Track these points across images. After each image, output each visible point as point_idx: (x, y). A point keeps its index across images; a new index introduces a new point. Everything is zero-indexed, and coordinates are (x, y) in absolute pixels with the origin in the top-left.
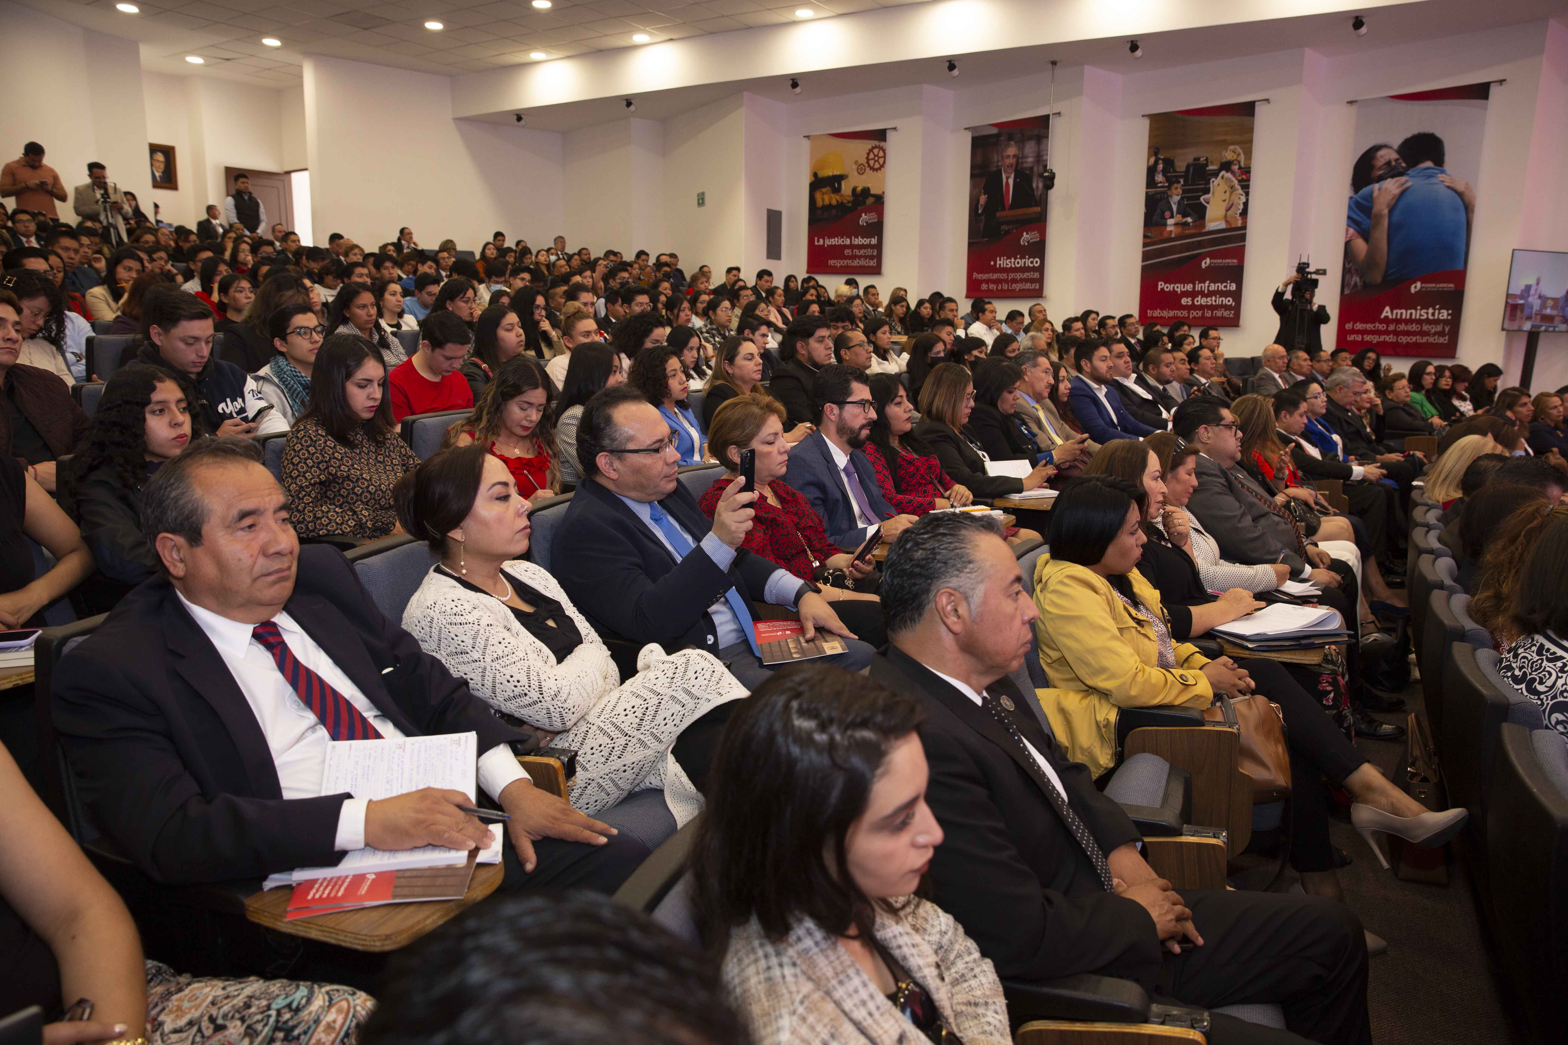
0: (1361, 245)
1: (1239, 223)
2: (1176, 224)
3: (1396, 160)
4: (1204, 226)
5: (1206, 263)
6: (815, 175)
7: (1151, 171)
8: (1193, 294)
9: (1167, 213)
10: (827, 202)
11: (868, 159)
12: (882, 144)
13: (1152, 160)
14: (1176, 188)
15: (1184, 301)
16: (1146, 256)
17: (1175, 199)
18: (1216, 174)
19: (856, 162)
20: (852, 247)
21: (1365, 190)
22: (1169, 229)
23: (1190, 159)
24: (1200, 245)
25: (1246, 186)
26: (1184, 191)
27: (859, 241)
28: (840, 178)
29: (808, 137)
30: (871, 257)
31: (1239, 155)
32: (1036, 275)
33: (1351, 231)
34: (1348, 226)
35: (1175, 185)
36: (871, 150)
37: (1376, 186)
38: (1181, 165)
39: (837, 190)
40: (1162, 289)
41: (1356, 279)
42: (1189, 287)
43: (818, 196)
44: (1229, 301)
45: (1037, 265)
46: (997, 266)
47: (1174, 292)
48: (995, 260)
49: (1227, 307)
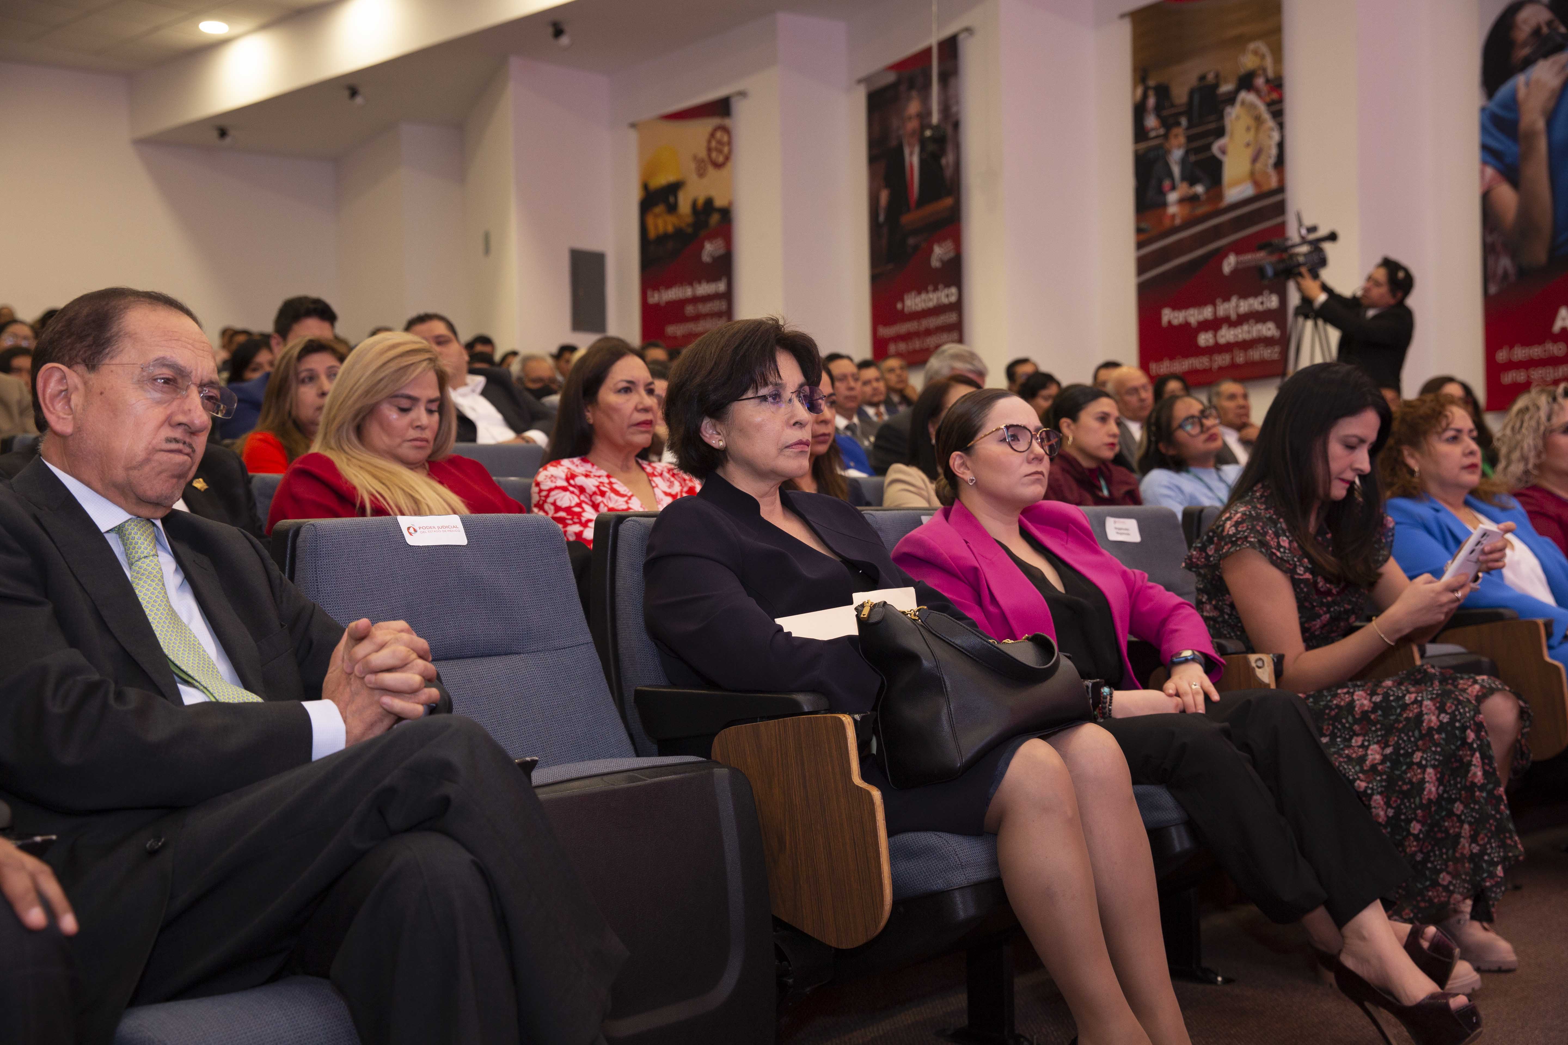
0: (1506, 195)
1: (1274, 183)
2: (1182, 201)
3: (1549, 24)
4: (1220, 196)
5: (1229, 264)
6: (645, 187)
7: (1139, 111)
8: (1213, 325)
9: (1167, 183)
10: (661, 229)
11: (709, 150)
12: (727, 122)
13: (1140, 91)
14: (1176, 136)
15: (1204, 339)
16: (1143, 265)
17: (1176, 154)
18: (1231, 99)
19: (695, 158)
20: (696, 300)
21: (1504, 91)
22: (1172, 210)
23: (1192, 80)
24: (1216, 233)
25: (1278, 113)
26: (1190, 139)
27: (704, 289)
28: (674, 188)
29: (633, 126)
30: (719, 315)
31: (1263, 57)
32: (952, 318)
33: (1490, 171)
34: (1484, 163)
35: (1176, 131)
36: (712, 135)
37: (1520, 79)
38: (1180, 94)
39: (672, 208)
40: (1169, 322)
41: (1505, 263)
42: (1207, 313)
43: (650, 221)
44: (1269, 329)
45: (953, 299)
46: (906, 310)
47: (1187, 325)
48: (903, 301)
49: (1268, 342)
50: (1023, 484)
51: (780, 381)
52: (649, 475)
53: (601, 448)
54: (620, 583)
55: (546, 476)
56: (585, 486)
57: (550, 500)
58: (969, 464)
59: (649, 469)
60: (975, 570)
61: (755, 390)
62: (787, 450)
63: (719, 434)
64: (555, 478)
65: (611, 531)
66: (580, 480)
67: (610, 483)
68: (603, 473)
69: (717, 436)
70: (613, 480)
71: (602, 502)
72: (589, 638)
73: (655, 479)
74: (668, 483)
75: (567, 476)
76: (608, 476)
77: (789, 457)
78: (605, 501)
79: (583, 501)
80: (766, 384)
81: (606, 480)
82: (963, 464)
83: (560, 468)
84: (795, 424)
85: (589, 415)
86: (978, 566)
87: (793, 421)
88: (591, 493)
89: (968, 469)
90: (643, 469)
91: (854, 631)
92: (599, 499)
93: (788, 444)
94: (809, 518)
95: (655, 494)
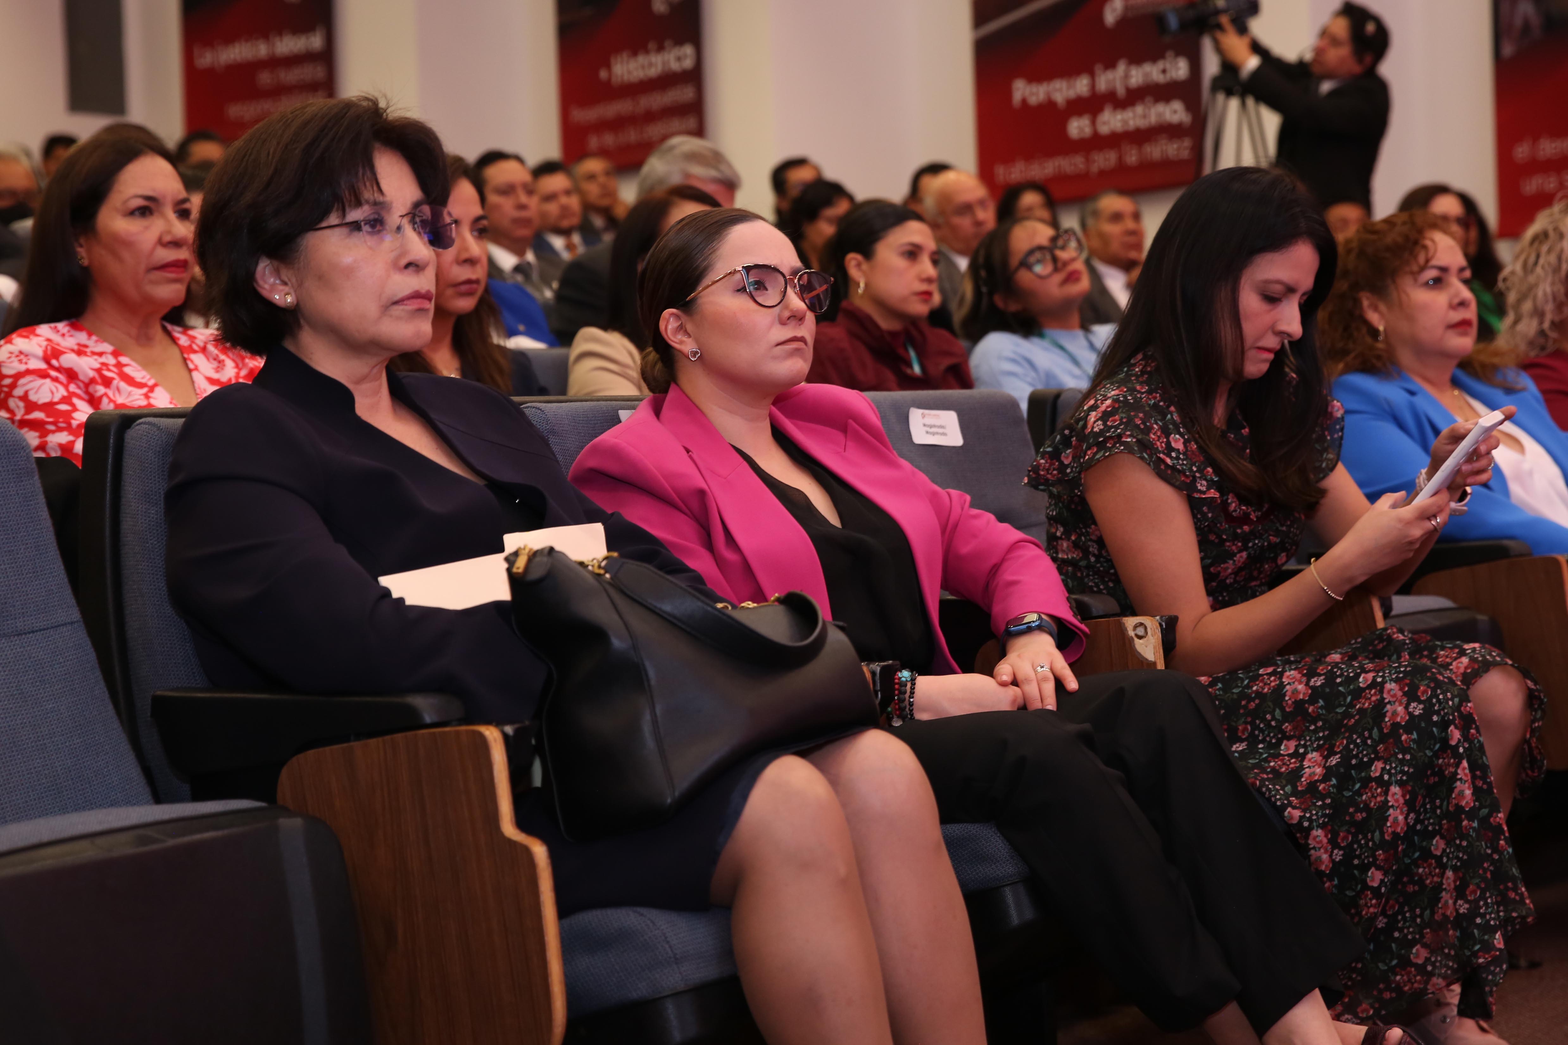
8: (1091, 105)
15: (1078, 127)
16: (981, 12)
20: (275, 63)
27: (287, 45)
30: (312, 87)
32: (686, 94)
40: (1024, 101)
41: (1526, 8)
42: (1081, 86)
44: (1175, 112)
45: (688, 63)
46: (613, 80)
47: (1050, 104)
48: (608, 66)
49: (1172, 131)
50: (775, 358)
51: (381, 199)
52: (182, 350)
53: (102, 305)
54: (127, 524)
55: (11, 353)
56: (76, 369)
57: (18, 392)
58: (689, 327)
59: (183, 341)
60: (701, 494)
61: (340, 213)
62: (396, 307)
63: (285, 283)
64: (26, 356)
65: (111, 441)
66: (69, 360)
67: (119, 365)
68: (107, 347)
69: (281, 287)
70: (124, 360)
71: (106, 394)
72: (75, 614)
73: (193, 356)
74: (215, 364)
75: (45, 352)
76: (116, 354)
77: (399, 318)
78: (110, 393)
79: (74, 394)
80: (358, 203)
81: (111, 360)
82: (681, 328)
83: (35, 340)
84: (408, 265)
85: (82, 251)
86: (704, 486)
87: (404, 262)
88: (87, 381)
89: (689, 336)
90: (174, 340)
91: (503, 593)
92: (100, 390)
93: (396, 299)
94: (433, 416)
95: (193, 382)
